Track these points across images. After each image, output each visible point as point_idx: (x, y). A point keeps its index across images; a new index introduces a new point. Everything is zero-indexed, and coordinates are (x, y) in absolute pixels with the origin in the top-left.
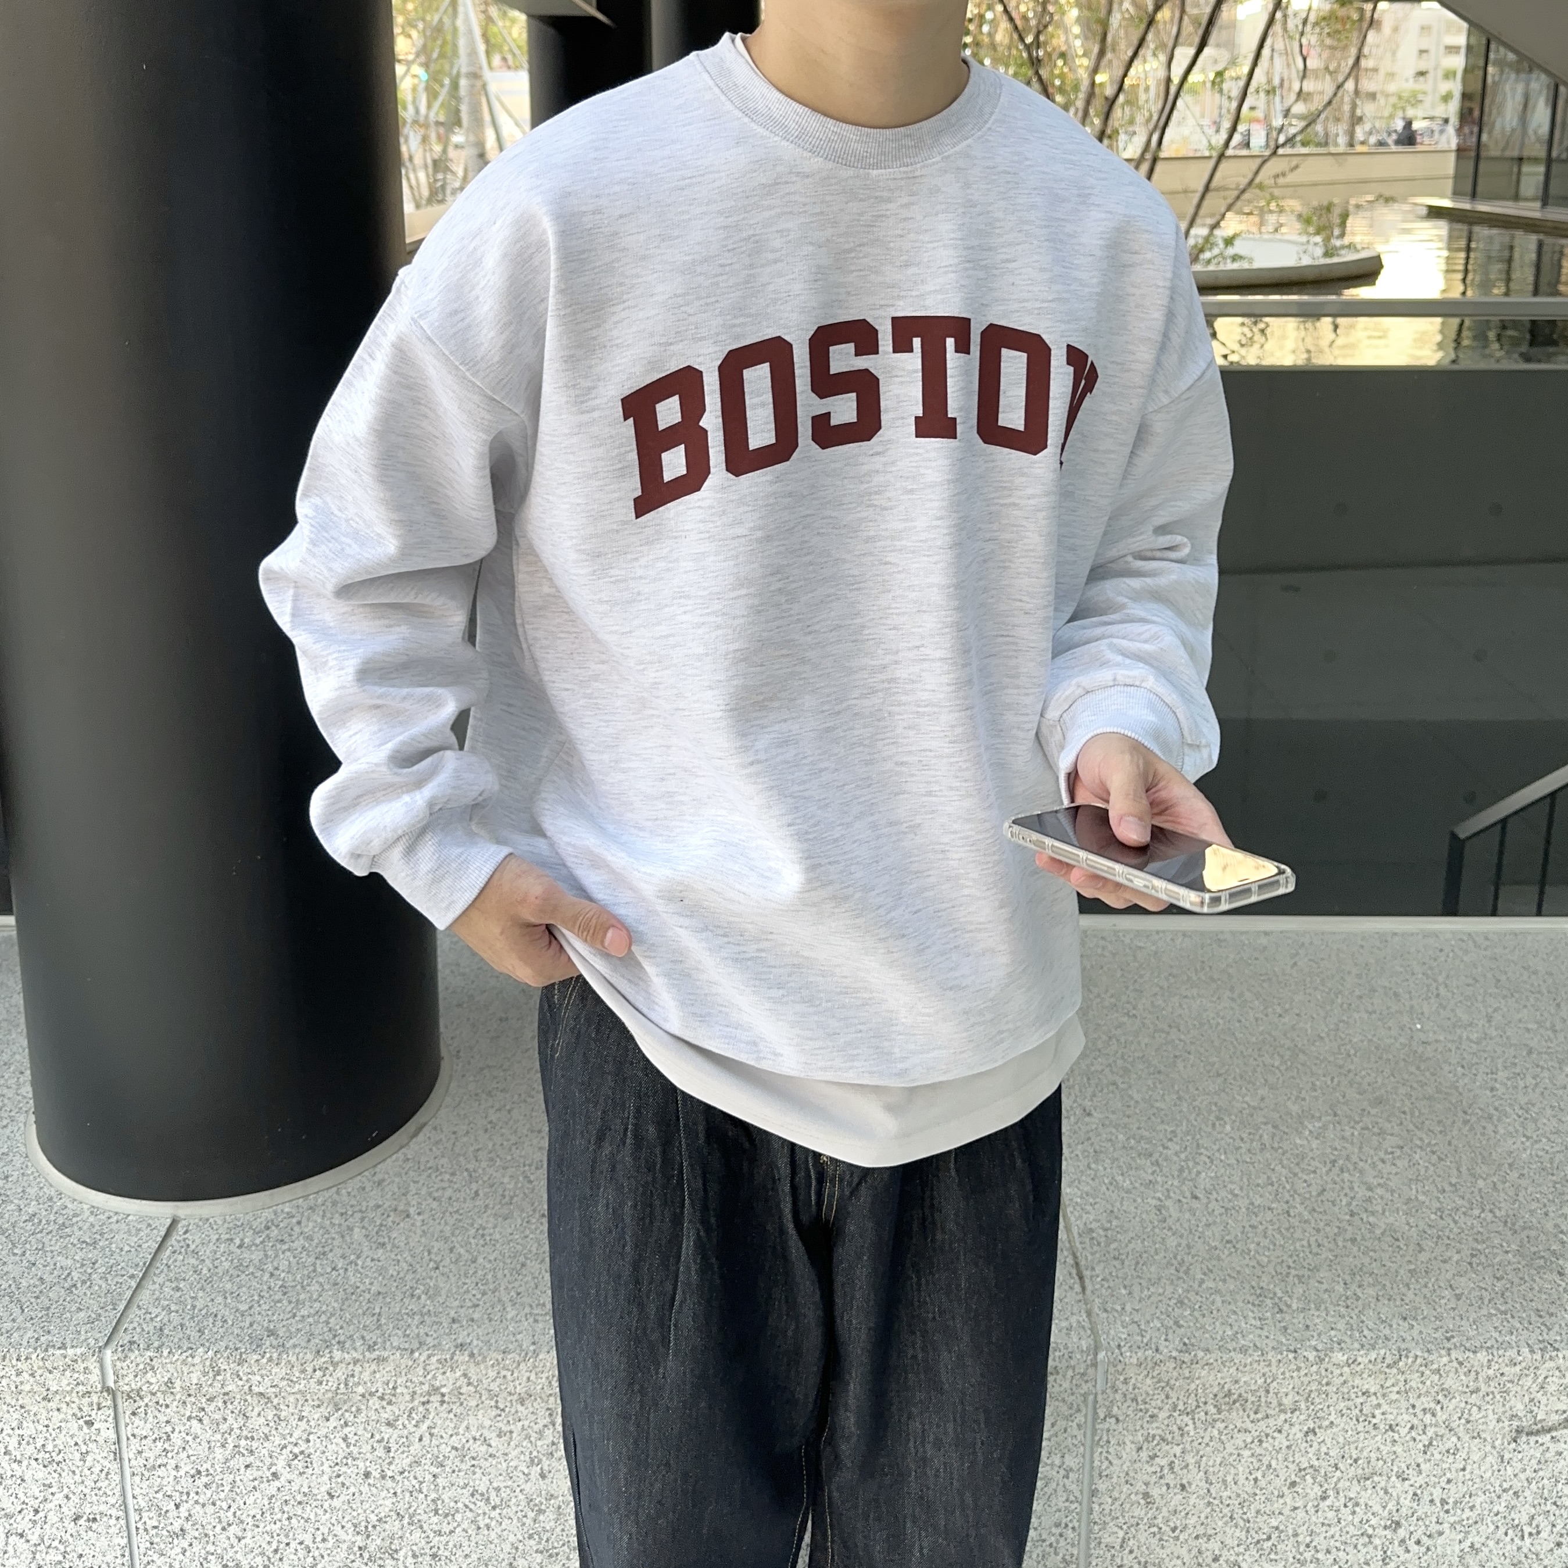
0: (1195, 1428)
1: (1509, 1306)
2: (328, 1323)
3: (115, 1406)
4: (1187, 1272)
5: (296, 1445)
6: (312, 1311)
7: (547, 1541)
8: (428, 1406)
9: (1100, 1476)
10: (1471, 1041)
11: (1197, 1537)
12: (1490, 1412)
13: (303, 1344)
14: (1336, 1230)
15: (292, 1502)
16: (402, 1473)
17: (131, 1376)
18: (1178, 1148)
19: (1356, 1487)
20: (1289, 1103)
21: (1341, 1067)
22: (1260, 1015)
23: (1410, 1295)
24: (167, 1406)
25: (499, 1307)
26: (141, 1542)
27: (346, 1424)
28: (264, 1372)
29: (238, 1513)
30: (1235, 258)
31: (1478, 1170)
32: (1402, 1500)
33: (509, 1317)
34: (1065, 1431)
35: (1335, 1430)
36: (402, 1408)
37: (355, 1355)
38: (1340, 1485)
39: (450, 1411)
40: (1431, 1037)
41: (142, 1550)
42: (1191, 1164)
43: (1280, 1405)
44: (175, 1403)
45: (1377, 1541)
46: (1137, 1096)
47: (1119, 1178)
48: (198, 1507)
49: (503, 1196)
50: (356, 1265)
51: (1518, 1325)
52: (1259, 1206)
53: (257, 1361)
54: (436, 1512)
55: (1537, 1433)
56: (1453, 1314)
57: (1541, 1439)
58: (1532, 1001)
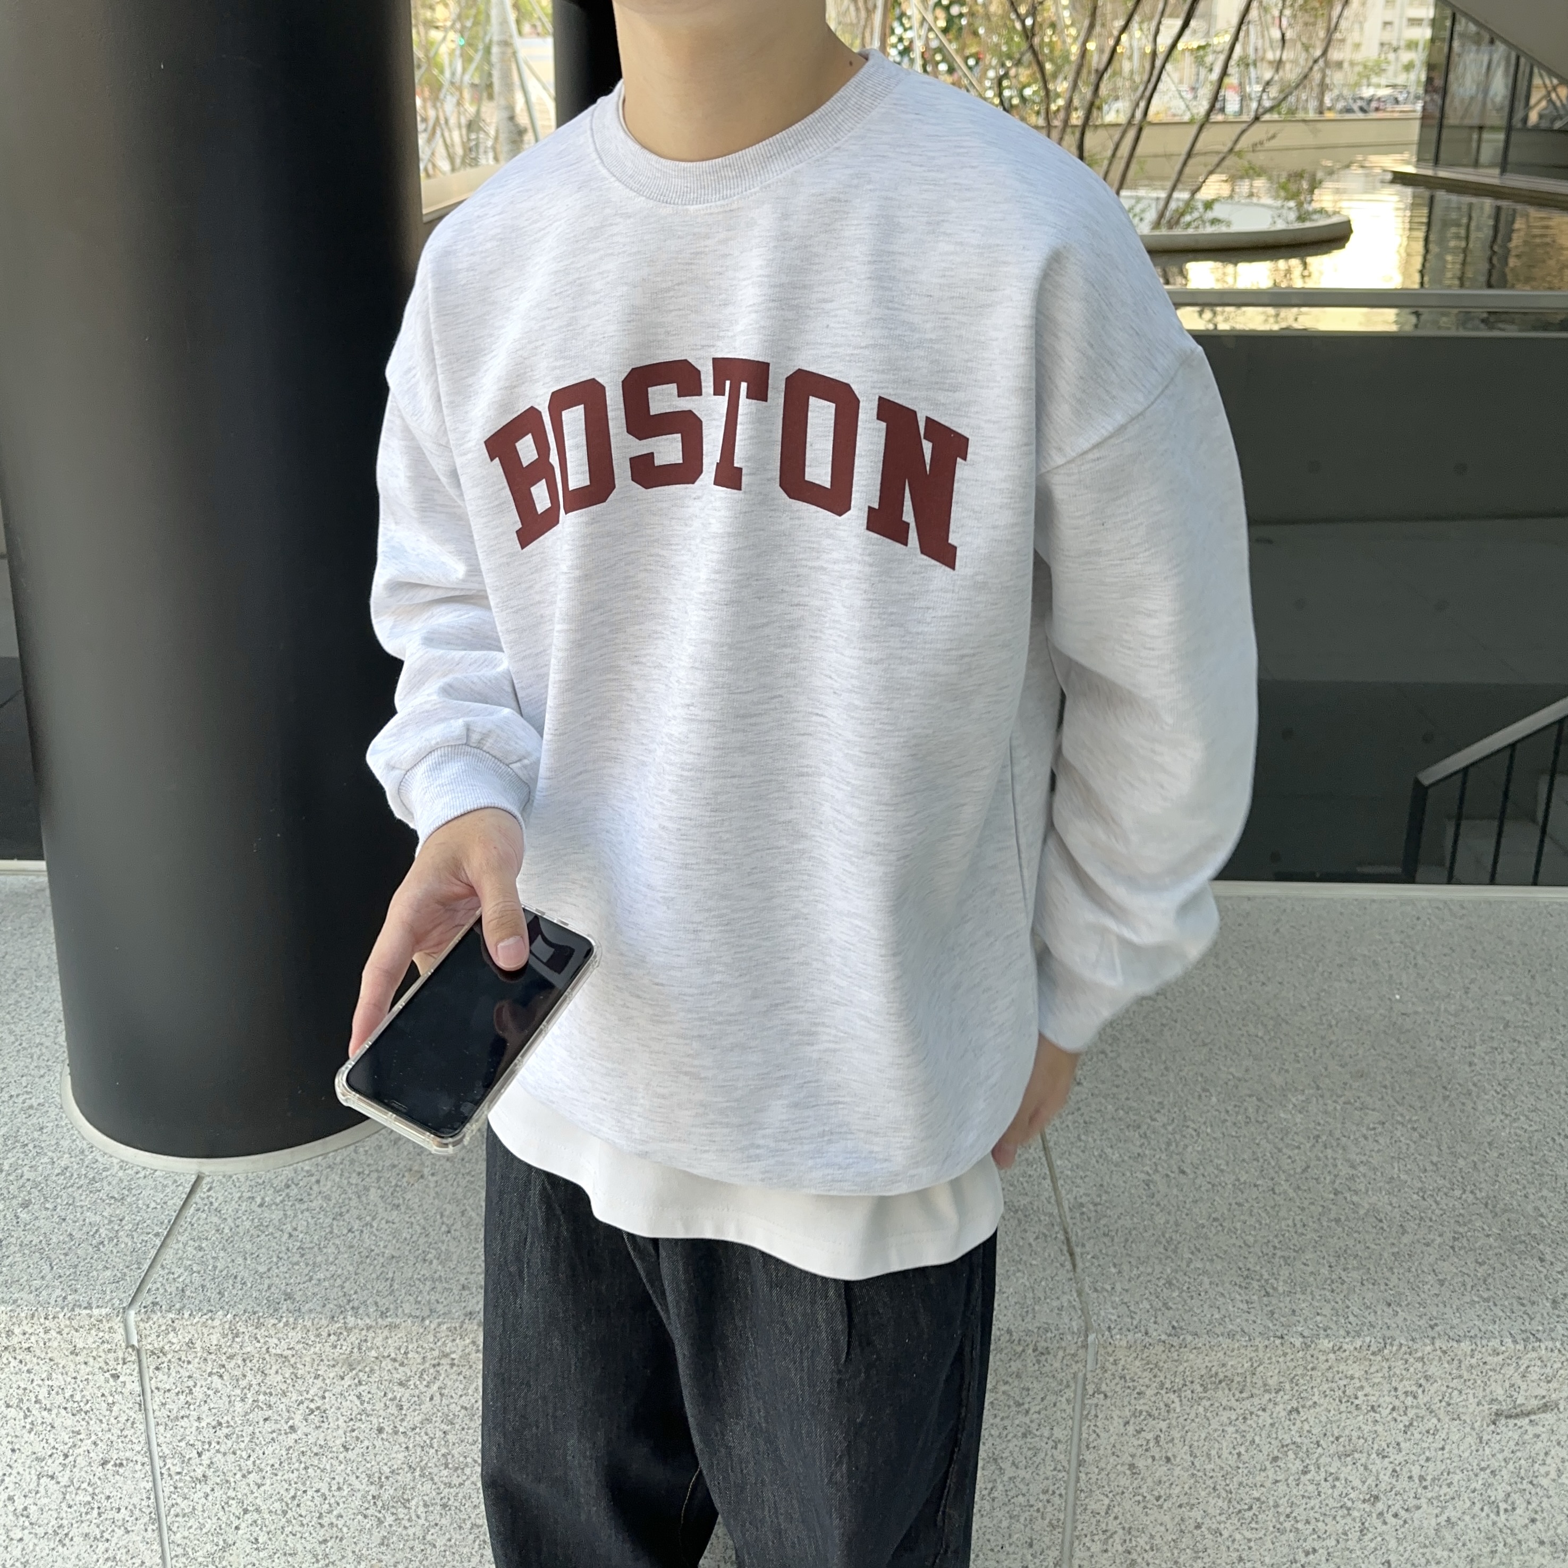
0: (1181, 1405)
1: (1491, 1293)
2: (343, 1287)
3: (140, 1361)
4: (1175, 1251)
5: (312, 1401)
6: (328, 1275)
8: (438, 1369)
9: (1088, 1446)
10: (1449, 1013)
11: (1180, 1506)
12: (1471, 1396)
13: (319, 1309)
14: (1320, 1209)
15: (309, 1453)
16: (413, 1429)
17: (154, 1336)
18: (1165, 1120)
19: (1336, 1463)
20: (1273, 1076)
21: (1323, 1038)
22: (1244, 983)
23: (1394, 1280)
24: (189, 1362)
26: (165, 1486)
27: (360, 1383)
28: (280, 1335)
29: (258, 1462)
30: (1214, 222)
31: (1458, 1149)
32: (1381, 1476)
34: (1055, 1405)
35: (1318, 1409)
36: (414, 1369)
37: (368, 1321)
38: (1322, 1461)
39: (459, 1374)
40: (1410, 1008)
41: (167, 1494)
42: (1178, 1137)
43: (1265, 1385)
44: (197, 1360)
45: (1355, 1514)
46: (1125, 1066)
47: (1108, 1151)
48: (219, 1456)
50: (372, 1226)
51: (1501, 1314)
52: (1245, 1183)
53: (274, 1325)
54: (446, 1466)
55: (1517, 1416)
56: (1436, 1300)
57: (1519, 1422)
58: (1508, 972)
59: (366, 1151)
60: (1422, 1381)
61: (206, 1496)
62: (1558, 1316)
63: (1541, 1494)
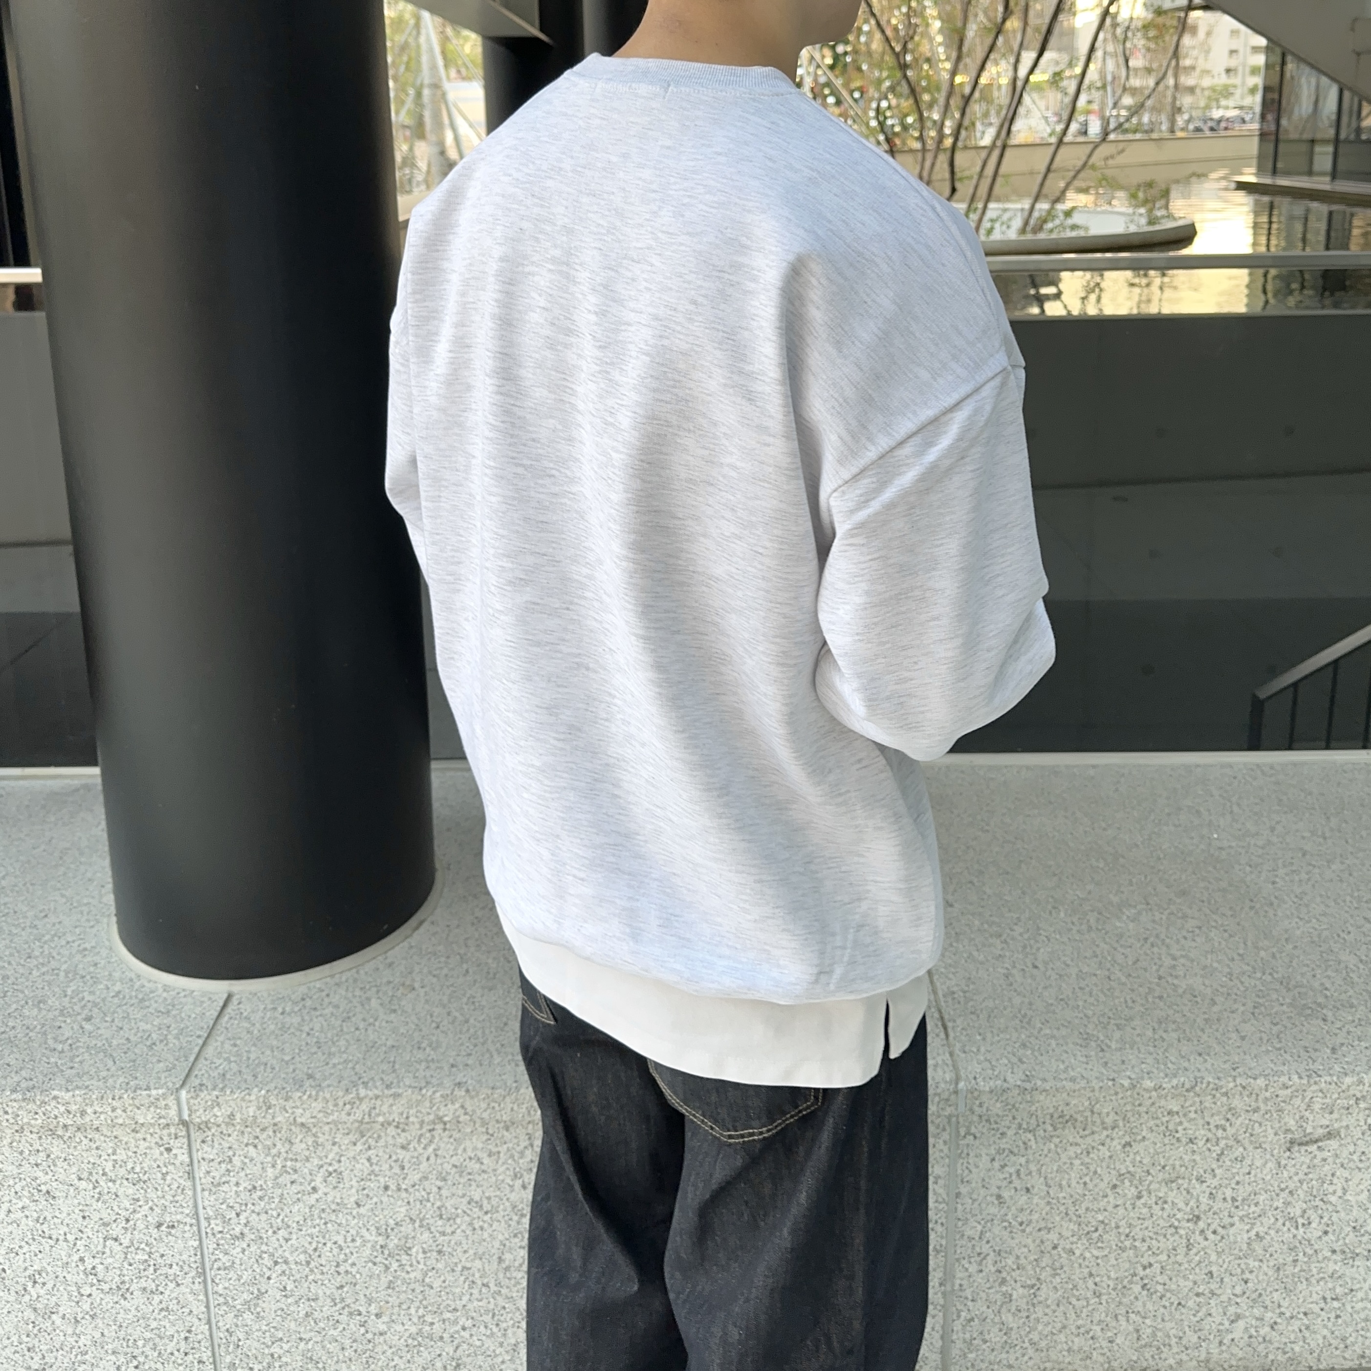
0: (1036, 1143)
1: (1283, 1044)
2: (353, 1068)
3: (189, 1136)
4: (1029, 1023)
5: (330, 1164)
6: (342, 1060)
8: (434, 1133)
9: (962, 1182)
10: (1258, 847)
11: (1040, 1230)
12: (1269, 1127)
13: (335, 1084)
14: (1147, 990)
15: (328, 1210)
16: (413, 1186)
17: (201, 1111)
18: (1021, 930)
19: (1164, 1189)
20: (1111, 896)
21: (1153, 867)
22: (1088, 829)
23: (1205, 1037)
24: (229, 1135)
25: (487, 1055)
26: (210, 1244)
27: (369, 1148)
28: (305, 1106)
29: (286, 1220)
30: (1074, 227)
31: (1261, 944)
32: (1201, 1199)
35: (1146, 1143)
36: (413, 1134)
37: (376, 1092)
38: (1152, 1187)
39: (451, 1137)
40: (1225, 844)
41: (211, 1250)
42: (1032, 942)
43: (1103, 1123)
44: (236, 1133)
45: (1182, 1232)
46: (988, 891)
47: (975, 953)
48: (254, 1215)
49: (488, 973)
50: (374, 1026)
51: (1289, 1058)
53: (300, 1097)
54: (441, 1217)
55: (1306, 1144)
56: (1238, 1050)
57: (1309, 1148)
58: (1307, 815)
59: (366, 973)
60: (1229, 1116)
61: (243, 1251)
62: (1336, 1059)
63: (1331, 1209)
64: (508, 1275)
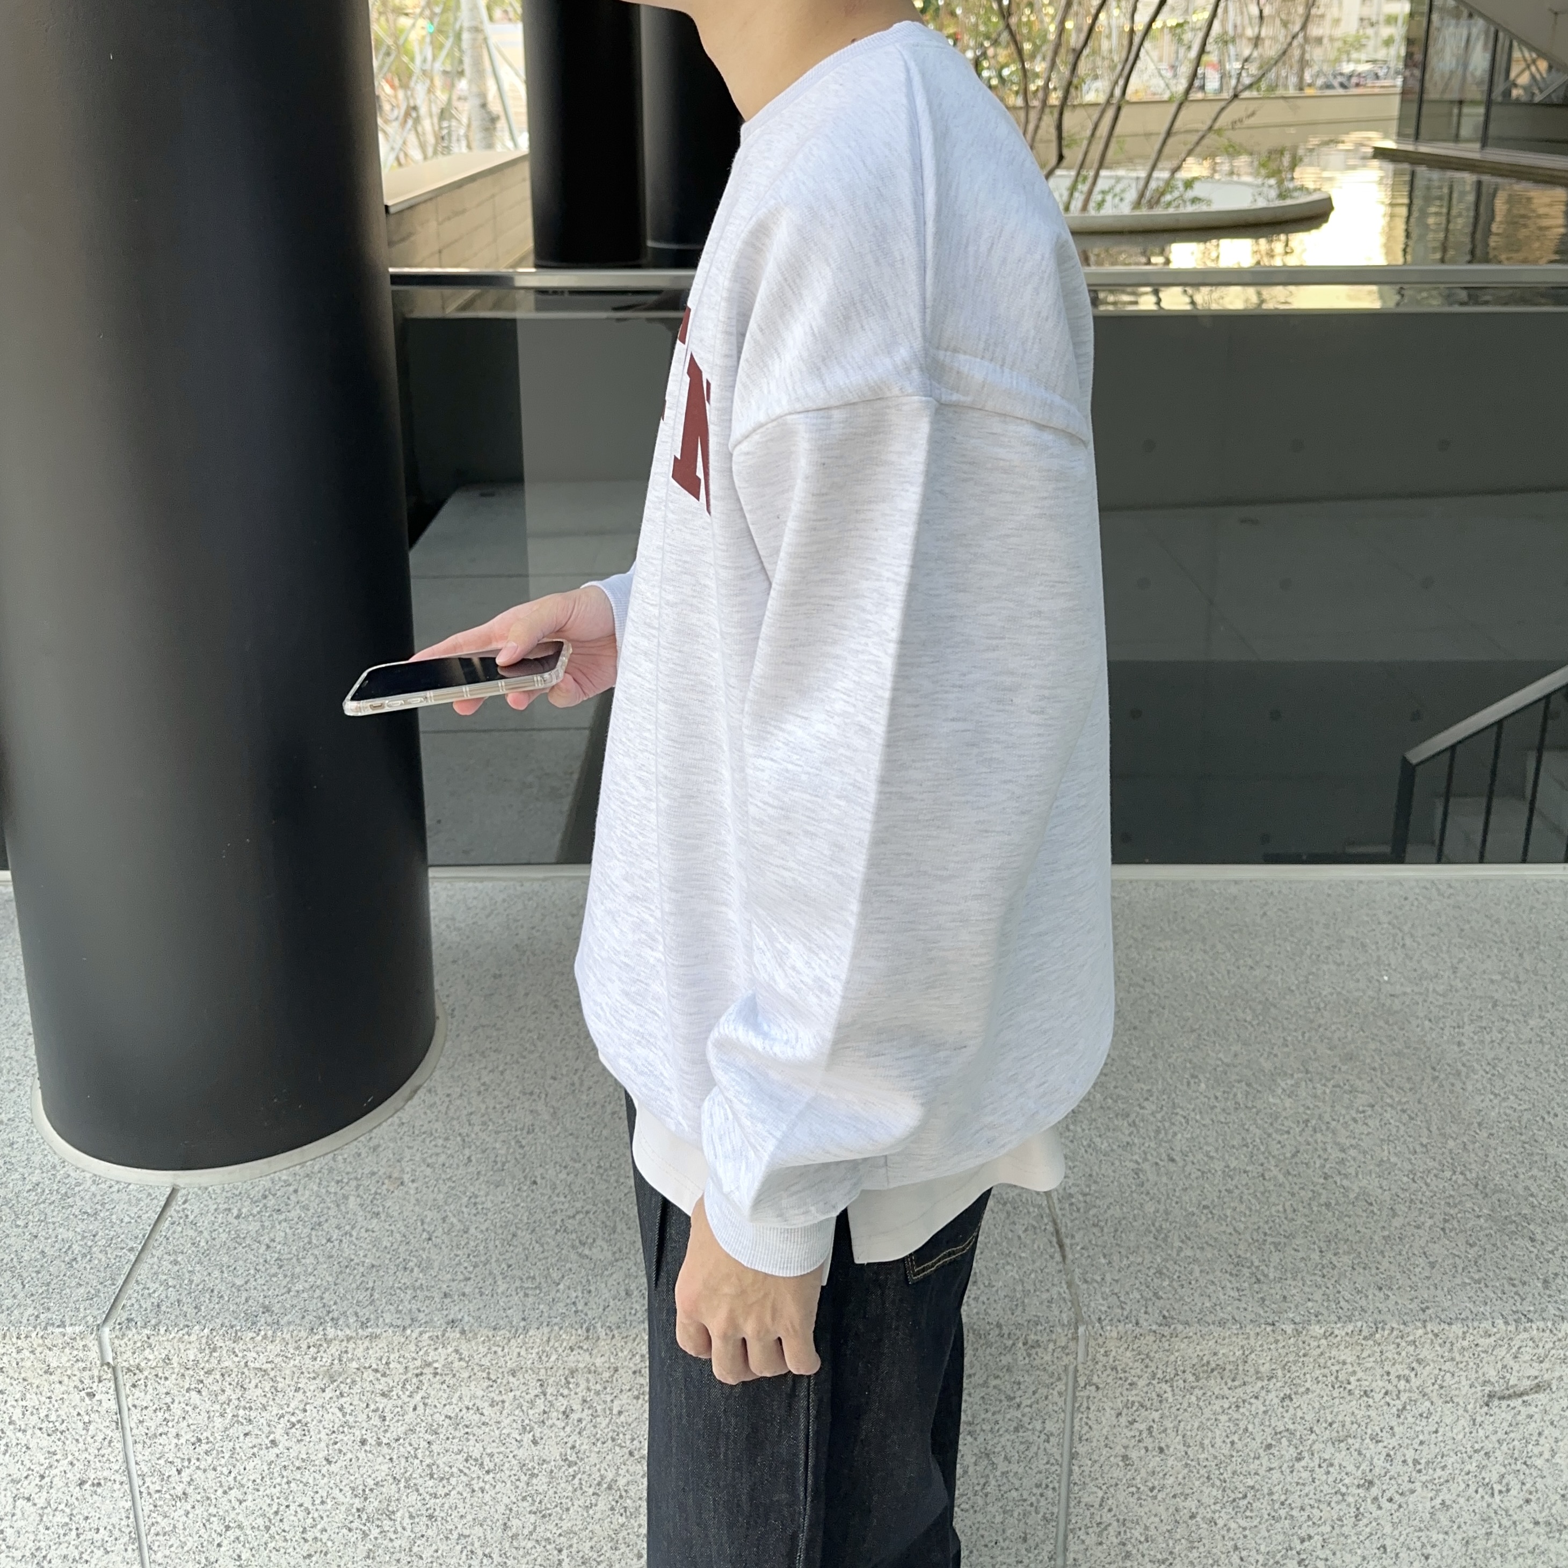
0: (1174, 1395)
1: (1482, 1274)
2: (322, 1298)
3: (116, 1379)
4: (1165, 1240)
5: (293, 1414)
6: (307, 1286)
7: (540, 1502)
8: (421, 1378)
9: (1080, 1439)
10: (1438, 994)
11: (1174, 1496)
12: (1463, 1378)
13: (298, 1321)
14: (1310, 1194)
15: (291, 1467)
16: (397, 1440)
17: (129, 1353)
18: (1154, 1108)
19: (1330, 1449)
20: (1262, 1060)
21: (1312, 1021)
22: (1232, 968)
23: (1386, 1263)
24: (166, 1379)
25: (491, 1281)
26: (145, 1505)
27: (342, 1395)
28: (259, 1349)
29: (239, 1478)
30: (1194, 201)
31: (1448, 1130)
32: (1375, 1460)
33: (500, 1291)
34: (1046, 1398)
35: (1310, 1396)
36: (397, 1380)
37: (348, 1332)
38: (1315, 1447)
39: (443, 1383)
40: (1398, 989)
41: (146, 1512)
42: (1167, 1124)
43: (1257, 1372)
44: (174, 1376)
45: (1350, 1499)
47: (1098, 1140)
48: (200, 1473)
49: (496, 1162)
50: (351, 1236)
51: (1492, 1295)
52: (1235, 1169)
53: (252, 1338)
54: (432, 1476)
55: (1510, 1397)
56: (1427, 1283)
57: (1513, 1403)
58: (1496, 951)
59: (345, 1160)
60: (1415, 1365)
61: (187, 1514)
62: (1550, 1296)
63: (1535, 1474)
64: (515, 1544)
